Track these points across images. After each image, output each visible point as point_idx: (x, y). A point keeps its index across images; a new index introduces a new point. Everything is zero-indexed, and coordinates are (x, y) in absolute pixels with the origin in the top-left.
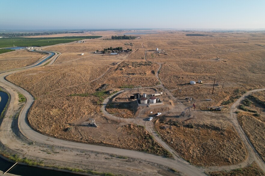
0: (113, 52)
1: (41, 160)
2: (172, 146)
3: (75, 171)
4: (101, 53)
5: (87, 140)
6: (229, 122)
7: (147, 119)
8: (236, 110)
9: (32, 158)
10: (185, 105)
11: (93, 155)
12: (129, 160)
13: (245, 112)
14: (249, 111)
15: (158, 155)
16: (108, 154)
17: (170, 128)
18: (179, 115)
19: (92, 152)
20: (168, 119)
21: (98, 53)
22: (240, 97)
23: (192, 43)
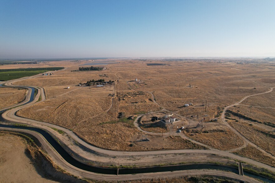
0: (97, 84)
1: (134, 164)
2: (204, 144)
3: (162, 165)
4: (87, 86)
5: (152, 149)
6: (226, 127)
7: (178, 132)
8: (225, 119)
9: (126, 164)
10: (194, 120)
11: (164, 156)
12: (187, 154)
13: (230, 120)
14: (232, 119)
15: (200, 149)
16: (172, 154)
17: (196, 135)
18: (195, 126)
19: (162, 154)
20: (191, 130)
21: (82, 85)
22: (223, 111)
23: (158, 73)
